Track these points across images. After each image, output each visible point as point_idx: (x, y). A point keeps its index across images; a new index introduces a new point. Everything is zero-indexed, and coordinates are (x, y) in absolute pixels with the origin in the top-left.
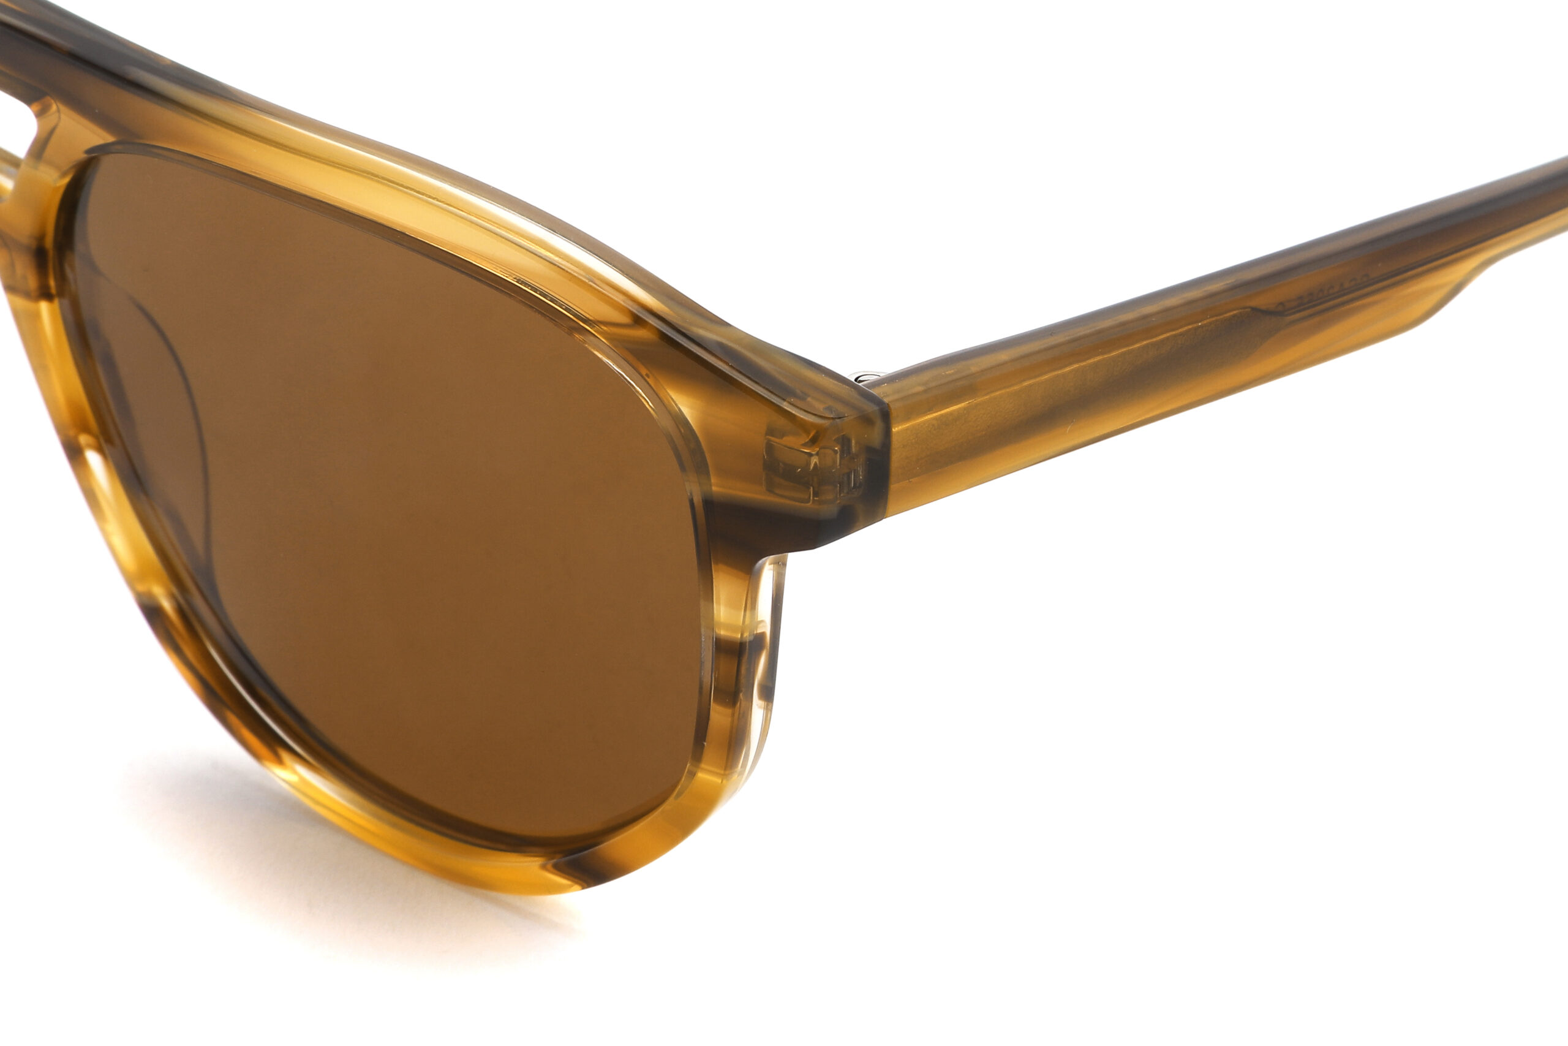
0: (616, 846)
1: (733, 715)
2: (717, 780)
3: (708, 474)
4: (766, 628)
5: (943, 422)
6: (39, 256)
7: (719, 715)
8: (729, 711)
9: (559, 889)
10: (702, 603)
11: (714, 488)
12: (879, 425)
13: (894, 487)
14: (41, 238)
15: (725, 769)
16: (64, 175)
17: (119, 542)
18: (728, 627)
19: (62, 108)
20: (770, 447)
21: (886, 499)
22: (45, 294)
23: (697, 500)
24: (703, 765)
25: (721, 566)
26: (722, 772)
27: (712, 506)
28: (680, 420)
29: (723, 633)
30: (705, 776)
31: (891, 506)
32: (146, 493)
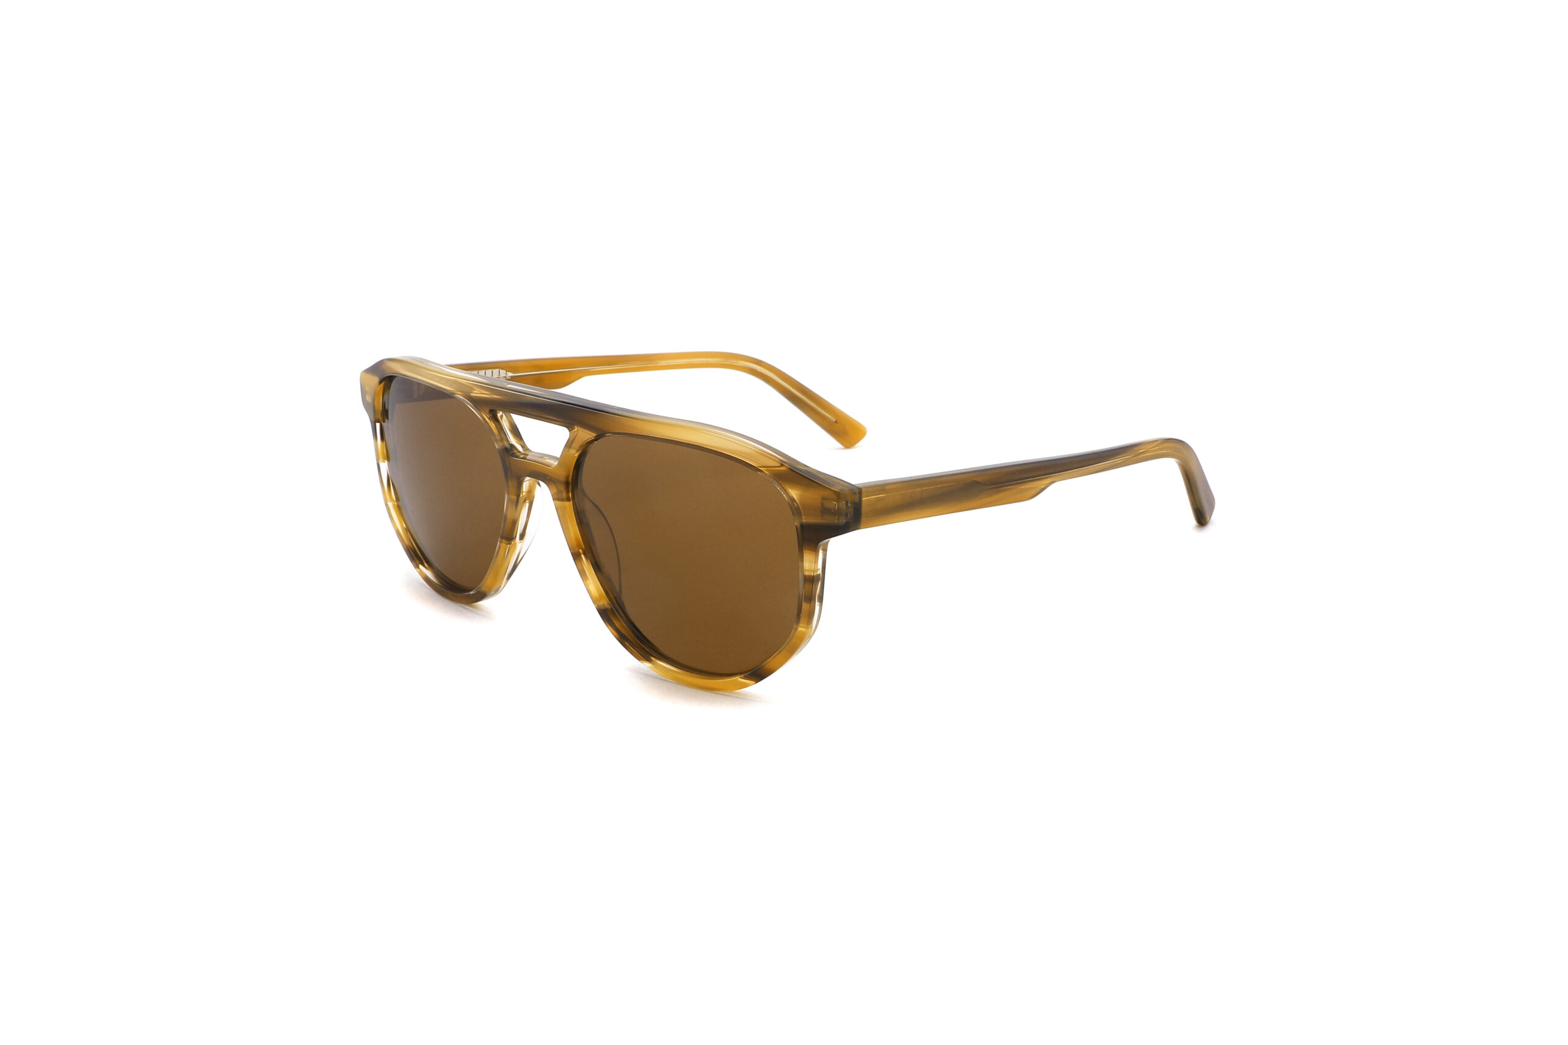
0: (770, 662)
1: (810, 606)
2: (804, 630)
3: (801, 515)
4: (820, 572)
5: (878, 499)
6: (567, 483)
7: (805, 606)
8: (809, 605)
9: (746, 686)
10: (800, 563)
11: (804, 521)
12: (858, 495)
13: (863, 519)
14: (568, 477)
15: (808, 624)
16: (578, 451)
17: (592, 587)
18: (809, 571)
19: (579, 428)
20: (822, 503)
21: (860, 525)
22: (568, 500)
23: (798, 526)
24: (800, 625)
25: (806, 551)
26: (806, 626)
27: (802, 526)
28: (793, 500)
29: (807, 573)
30: (801, 629)
31: (861, 527)
32: (602, 572)
